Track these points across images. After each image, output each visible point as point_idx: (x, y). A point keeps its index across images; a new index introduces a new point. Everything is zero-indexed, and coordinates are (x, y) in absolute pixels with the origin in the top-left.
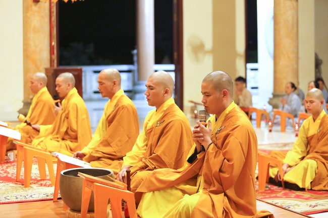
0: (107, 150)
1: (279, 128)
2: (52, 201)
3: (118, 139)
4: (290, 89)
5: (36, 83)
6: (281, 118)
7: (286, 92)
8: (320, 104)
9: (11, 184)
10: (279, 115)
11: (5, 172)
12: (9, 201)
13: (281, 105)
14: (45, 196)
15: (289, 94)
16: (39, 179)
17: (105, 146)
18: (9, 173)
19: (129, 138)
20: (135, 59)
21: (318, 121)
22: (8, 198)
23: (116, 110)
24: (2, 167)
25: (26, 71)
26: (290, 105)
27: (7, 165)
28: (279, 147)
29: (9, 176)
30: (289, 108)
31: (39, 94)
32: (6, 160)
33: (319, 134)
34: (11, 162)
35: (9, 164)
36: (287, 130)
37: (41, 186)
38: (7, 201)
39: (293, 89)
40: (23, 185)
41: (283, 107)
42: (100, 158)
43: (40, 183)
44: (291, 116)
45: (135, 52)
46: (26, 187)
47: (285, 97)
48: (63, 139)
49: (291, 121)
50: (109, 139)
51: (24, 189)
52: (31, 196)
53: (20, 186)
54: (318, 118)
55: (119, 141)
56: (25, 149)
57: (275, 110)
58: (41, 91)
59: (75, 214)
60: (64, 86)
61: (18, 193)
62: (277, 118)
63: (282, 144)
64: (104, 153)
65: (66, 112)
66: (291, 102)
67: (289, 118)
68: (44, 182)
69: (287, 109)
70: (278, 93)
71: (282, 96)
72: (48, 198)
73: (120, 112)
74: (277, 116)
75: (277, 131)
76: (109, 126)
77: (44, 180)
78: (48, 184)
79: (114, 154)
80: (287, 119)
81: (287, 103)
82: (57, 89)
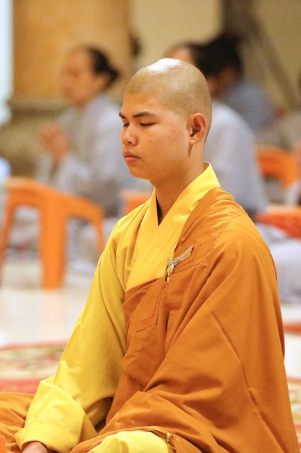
1: (33, 270)
4: (87, 81)
6: (43, 222)
7: (68, 93)
8: (187, 133)
10: (33, 205)
13: (45, 161)
15: (81, 105)
21: (178, 218)
26: (88, 160)
28: (24, 366)
30: (84, 173)
33: (173, 285)
36: (71, 278)
39: (100, 81)
41: (55, 169)
44: (92, 211)
47: (66, 119)
49: (90, 233)
54: (177, 205)
57: (20, 183)
62: (25, 224)
63: (38, 346)
66: (91, 141)
67: (84, 222)
69: (75, 180)
70: (35, 98)
71: (49, 113)
74: (26, 213)
75: (27, 286)
80: (72, 227)
81: (72, 147)
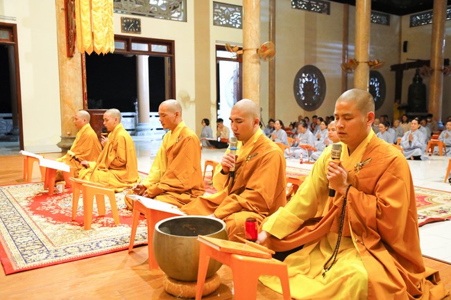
0: (174, 182)
2: (127, 251)
3: (185, 171)
5: (80, 120)
9: (68, 226)
11: (57, 208)
12: (70, 256)
14: (114, 243)
16: (97, 215)
17: (171, 178)
18: (61, 209)
19: (196, 170)
20: (137, 108)
22: (68, 250)
23: (181, 142)
24: (52, 201)
25: (63, 113)
27: (56, 198)
29: (62, 212)
31: (83, 130)
32: (54, 191)
34: (60, 194)
35: (59, 197)
37: (103, 226)
38: (68, 257)
40: (81, 225)
42: (166, 191)
43: (100, 221)
45: (137, 103)
46: (86, 229)
48: (109, 168)
50: (176, 171)
51: (85, 232)
52: (97, 245)
53: (79, 227)
55: (186, 173)
56: (84, 186)
58: (85, 127)
59: (180, 285)
60: (111, 121)
61: (79, 241)
64: (171, 186)
65: (115, 144)
68: (104, 220)
72: (119, 246)
73: (187, 144)
76: (174, 158)
77: (103, 216)
78: (110, 222)
79: (182, 186)
82: (104, 123)
